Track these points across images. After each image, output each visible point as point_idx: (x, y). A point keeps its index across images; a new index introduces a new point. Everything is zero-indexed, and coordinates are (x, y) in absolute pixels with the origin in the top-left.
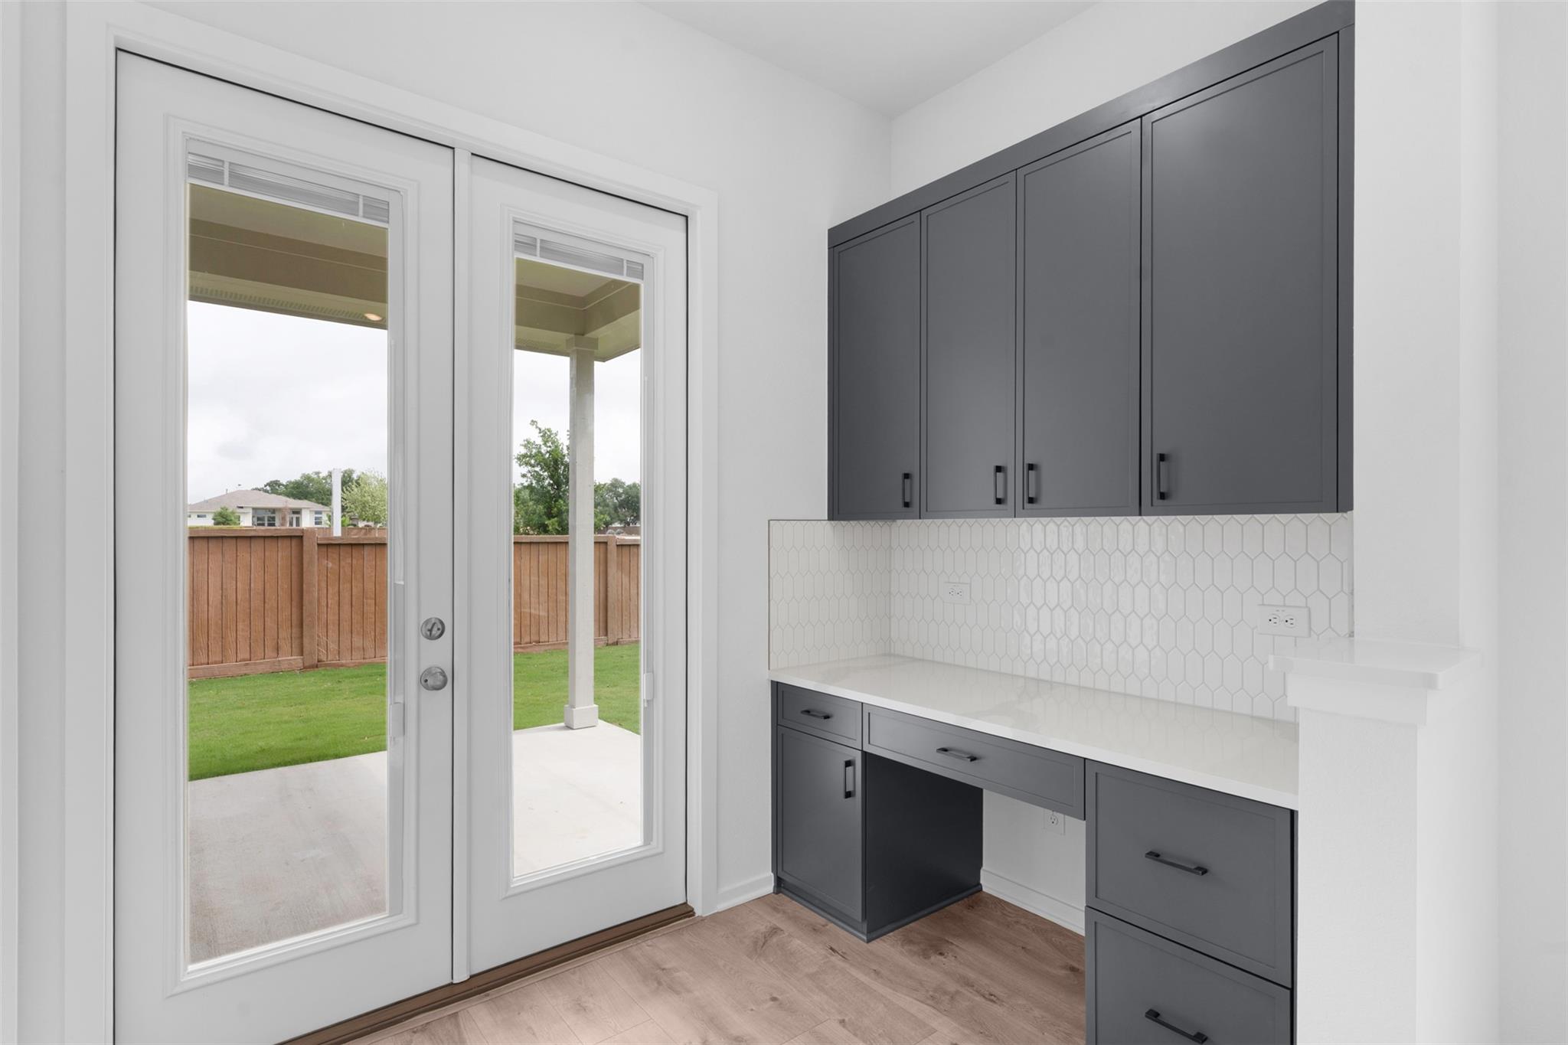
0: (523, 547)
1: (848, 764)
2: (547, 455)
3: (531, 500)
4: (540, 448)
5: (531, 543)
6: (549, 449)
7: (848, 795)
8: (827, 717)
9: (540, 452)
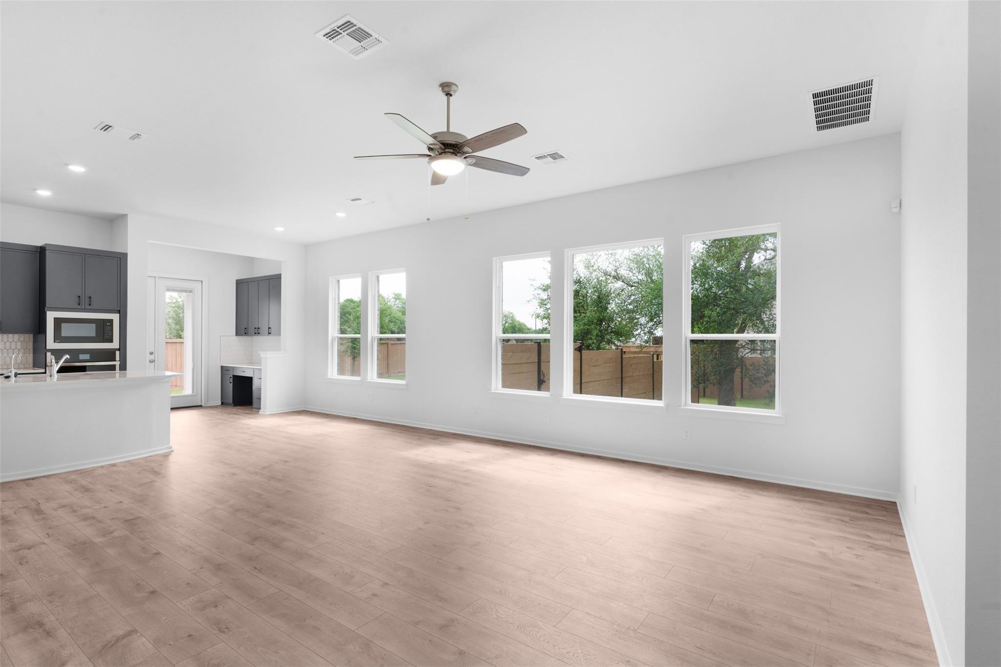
0: (168, 344)
1: (230, 378)
2: (181, 303)
3: (173, 323)
4: (177, 299)
5: (172, 343)
6: (182, 300)
7: (231, 383)
8: (228, 370)
9: (177, 301)
